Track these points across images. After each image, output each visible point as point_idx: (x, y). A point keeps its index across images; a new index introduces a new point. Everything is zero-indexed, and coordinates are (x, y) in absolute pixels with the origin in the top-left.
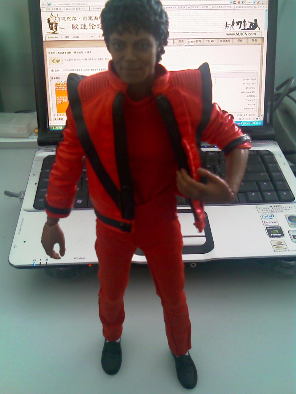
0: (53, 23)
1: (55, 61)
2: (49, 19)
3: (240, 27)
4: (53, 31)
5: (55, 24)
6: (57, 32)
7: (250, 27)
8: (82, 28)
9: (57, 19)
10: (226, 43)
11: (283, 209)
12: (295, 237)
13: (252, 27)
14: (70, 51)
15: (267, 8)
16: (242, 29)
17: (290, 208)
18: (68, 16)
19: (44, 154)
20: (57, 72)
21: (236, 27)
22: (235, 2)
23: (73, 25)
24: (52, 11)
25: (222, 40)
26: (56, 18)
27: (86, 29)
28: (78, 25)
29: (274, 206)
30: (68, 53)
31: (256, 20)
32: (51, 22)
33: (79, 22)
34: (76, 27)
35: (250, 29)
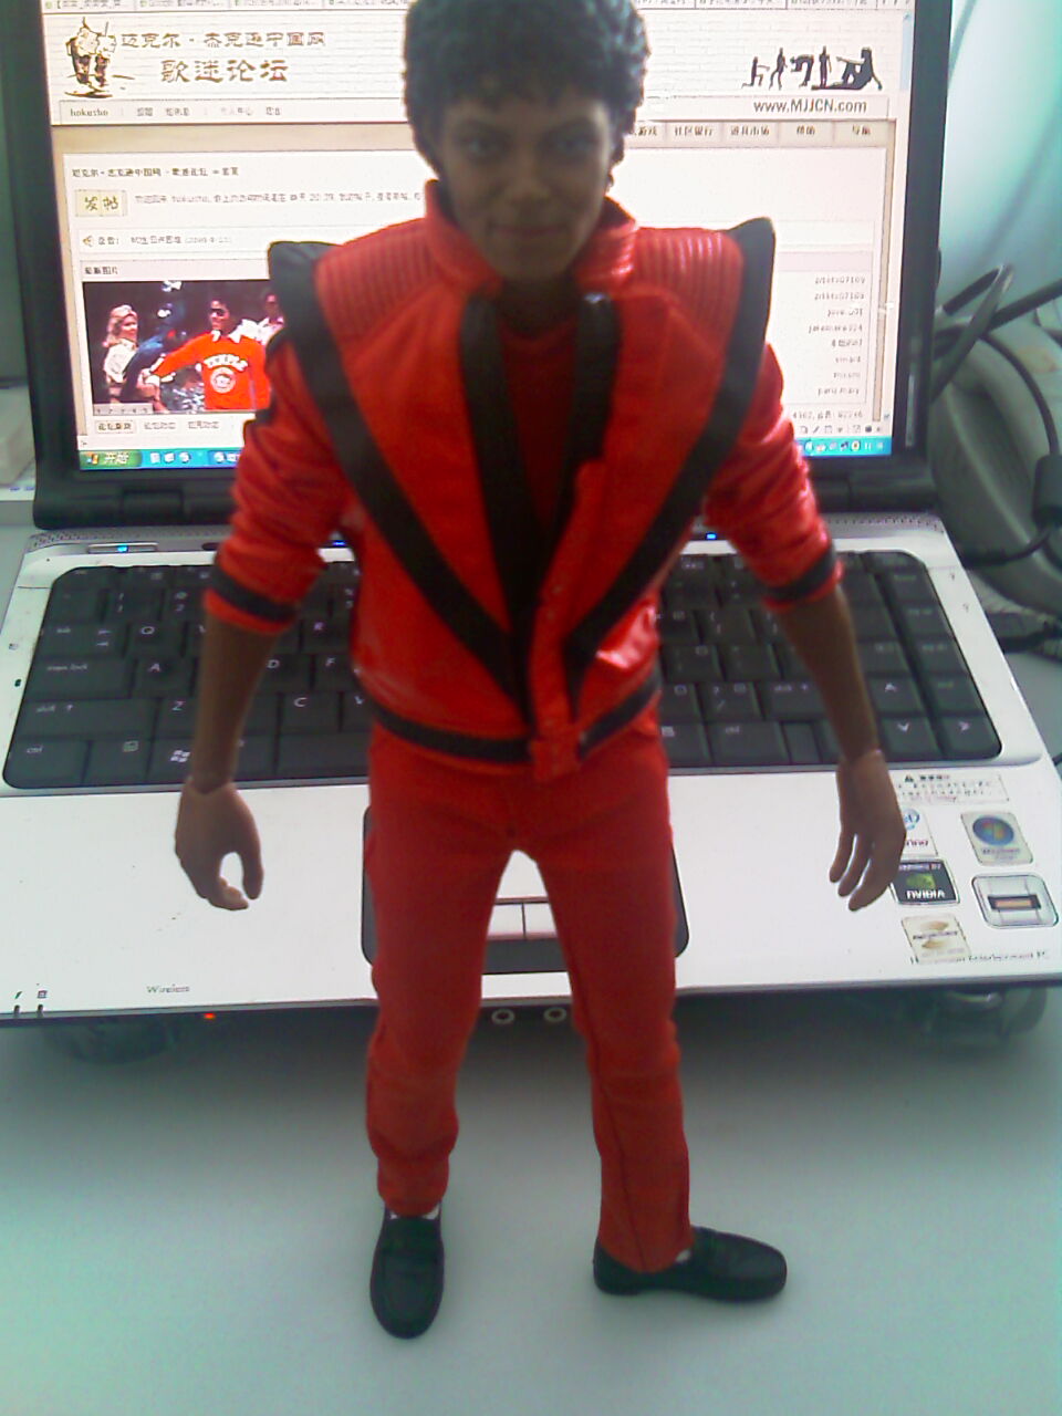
0: (87, 57)
1: (99, 204)
2: (73, 40)
3: (808, 78)
4: (90, 86)
5: (97, 59)
6: (106, 90)
7: (845, 77)
8: (202, 74)
9: (105, 42)
10: (750, 138)
11: (955, 790)
12: (999, 904)
13: (851, 79)
14: (156, 167)
15: (911, 6)
16: (814, 88)
17: (980, 784)
18: (147, 31)
19: (54, 561)
20: (107, 246)
21: (792, 78)
23: (165, 64)
24: (87, 8)
25: (739, 127)
26: (100, 38)
27: (217, 81)
28: (186, 67)
29: (923, 778)
30: (147, 172)
31: (866, 54)
32: (81, 53)
33: (192, 52)
34: (179, 74)
35: (844, 86)
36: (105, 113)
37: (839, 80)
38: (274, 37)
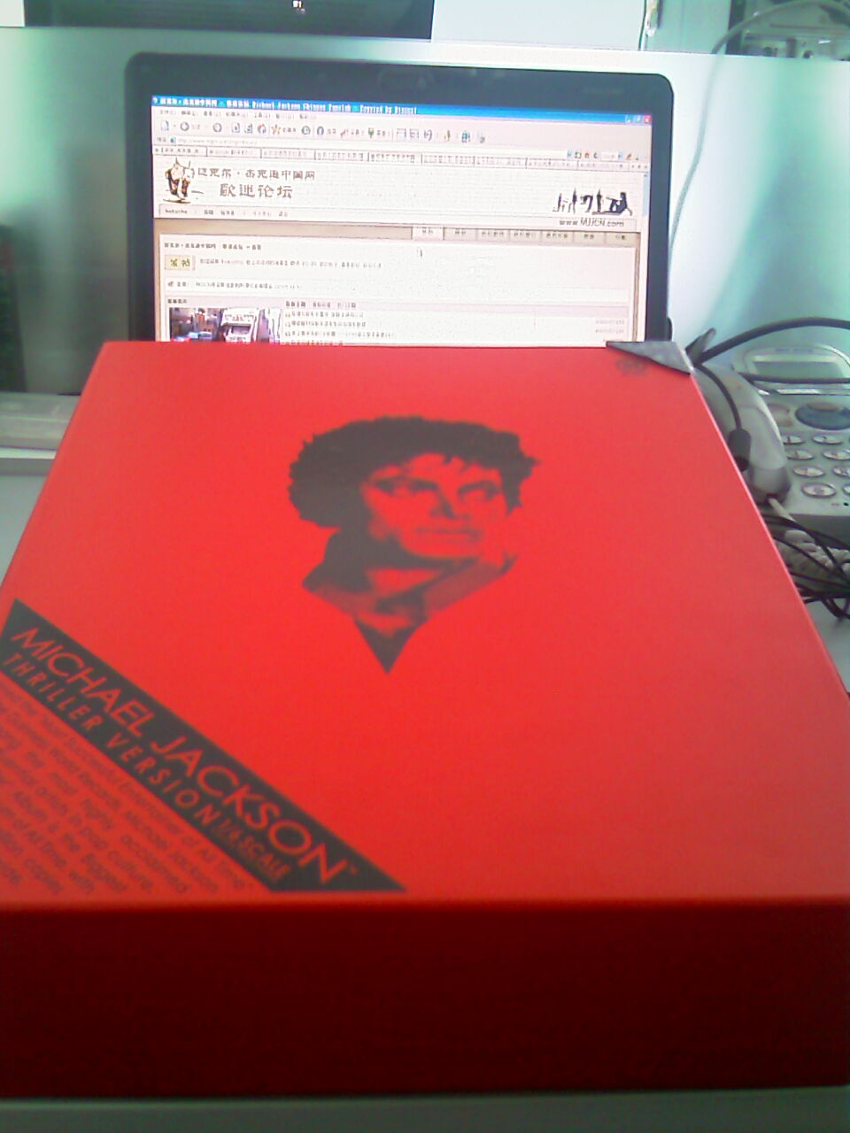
0: (178, 180)
1: (179, 263)
2: (169, 172)
3: (590, 207)
4: (178, 197)
5: (183, 182)
7: (611, 207)
8: (243, 192)
9: (188, 172)
10: (558, 240)
13: (614, 209)
14: (213, 243)
15: (649, 169)
16: (594, 213)
18: (213, 167)
20: (182, 287)
21: (581, 207)
22: (578, 155)
23: (222, 185)
24: (179, 153)
25: (550, 232)
26: (185, 171)
27: (253, 196)
28: (234, 188)
30: (208, 246)
31: (623, 195)
32: (174, 178)
33: (237, 180)
34: (230, 192)
35: (611, 211)
36: (186, 212)
37: (608, 210)
38: (285, 173)
